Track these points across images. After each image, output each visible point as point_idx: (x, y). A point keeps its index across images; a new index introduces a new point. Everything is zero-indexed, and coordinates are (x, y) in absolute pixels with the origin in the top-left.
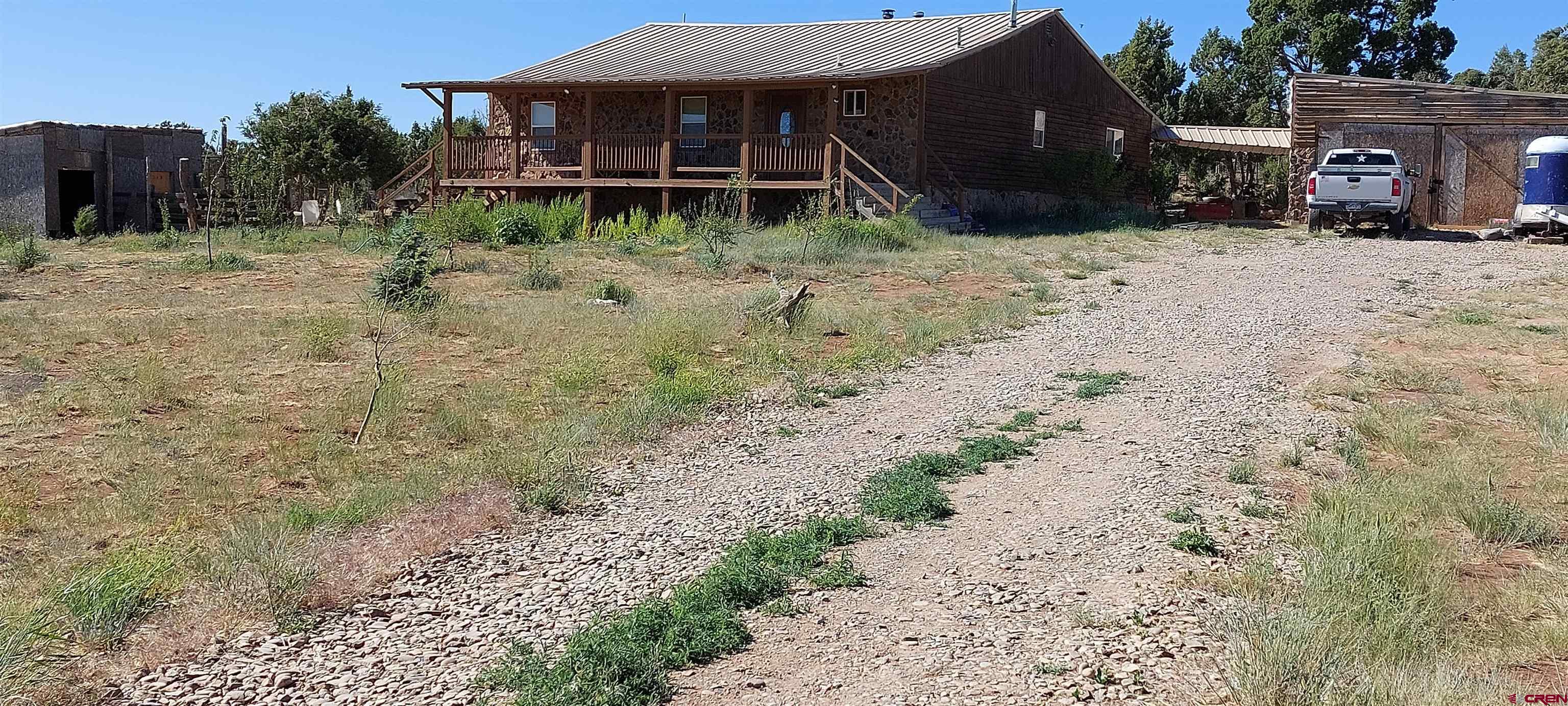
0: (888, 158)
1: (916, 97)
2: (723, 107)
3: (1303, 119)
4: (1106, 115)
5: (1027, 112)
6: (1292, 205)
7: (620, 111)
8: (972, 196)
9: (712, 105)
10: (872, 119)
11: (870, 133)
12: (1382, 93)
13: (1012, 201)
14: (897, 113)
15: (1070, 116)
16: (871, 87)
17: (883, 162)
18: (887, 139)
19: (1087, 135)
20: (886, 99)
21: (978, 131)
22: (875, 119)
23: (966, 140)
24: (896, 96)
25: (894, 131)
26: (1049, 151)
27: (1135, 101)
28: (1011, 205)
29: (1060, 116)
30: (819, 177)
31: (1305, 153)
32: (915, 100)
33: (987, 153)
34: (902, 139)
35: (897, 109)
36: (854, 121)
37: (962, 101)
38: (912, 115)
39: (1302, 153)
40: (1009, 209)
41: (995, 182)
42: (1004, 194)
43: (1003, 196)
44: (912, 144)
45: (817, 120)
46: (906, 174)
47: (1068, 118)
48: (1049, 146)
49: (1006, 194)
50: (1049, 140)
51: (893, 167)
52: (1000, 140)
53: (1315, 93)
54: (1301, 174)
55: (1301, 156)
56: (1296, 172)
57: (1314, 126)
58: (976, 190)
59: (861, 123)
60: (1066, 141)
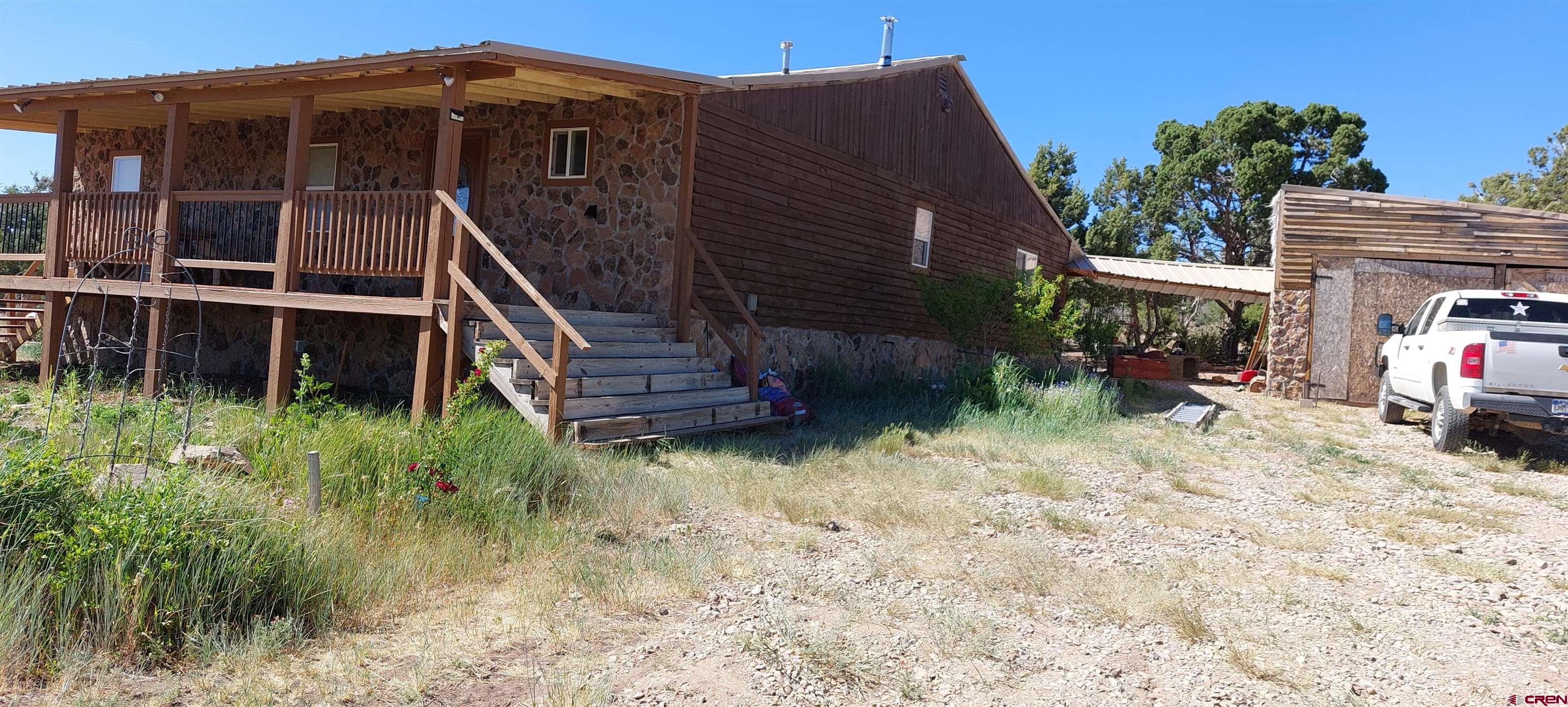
0: (622, 260)
1: (679, 141)
2: (361, 161)
3: (1293, 250)
4: (1018, 231)
5: (903, 207)
6: (1274, 370)
7: (219, 170)
8: (797, 340)
9: (346, 158)
10: (596, 184)
11: (592, 212)
12: (1414, 217)
13: (874, 350)
14: (642, 173)
15: (970, 225)
16: (597, 122)
17: (612, 269)
18: (621, 224)
19: (991, 256)
20: (622, 144)
21: (812, 228)
22: (601, 184)
23: (789, 242)
24: (641, 138)
25: (634, 209)
26: (936, 274)
27: (1052, 218)
28: (872, 359)
29: (955, 223)
30: (414, 289)
31: (1296, 298)
32: (674, 146)
33: (829, 268)
34: (648, 225)
35: (641, 165)
36: (564, 189)
37: (781, 167)
38: (669, 177)
39: (1291, 297)
40: (867, 363)
41: (844, 319)
42: (859, 339)
43: (857, 342)
44: (667, 235)
45: (503, 184)
46: (654, 295)
47: (965, 227)
48: (937, 266)
49: (863, 339)
50: (935, 258)
51: (630, 279)
52: (855, 248)
53: (1313, 214)
54: (1288, 327)
55: (1289, 302)
56: (1281, 324)
57: (1309, 260)
58: (806, 332)
59: (577, 192)
60: (962, 261)
